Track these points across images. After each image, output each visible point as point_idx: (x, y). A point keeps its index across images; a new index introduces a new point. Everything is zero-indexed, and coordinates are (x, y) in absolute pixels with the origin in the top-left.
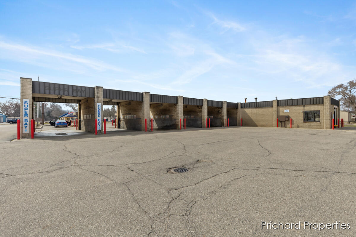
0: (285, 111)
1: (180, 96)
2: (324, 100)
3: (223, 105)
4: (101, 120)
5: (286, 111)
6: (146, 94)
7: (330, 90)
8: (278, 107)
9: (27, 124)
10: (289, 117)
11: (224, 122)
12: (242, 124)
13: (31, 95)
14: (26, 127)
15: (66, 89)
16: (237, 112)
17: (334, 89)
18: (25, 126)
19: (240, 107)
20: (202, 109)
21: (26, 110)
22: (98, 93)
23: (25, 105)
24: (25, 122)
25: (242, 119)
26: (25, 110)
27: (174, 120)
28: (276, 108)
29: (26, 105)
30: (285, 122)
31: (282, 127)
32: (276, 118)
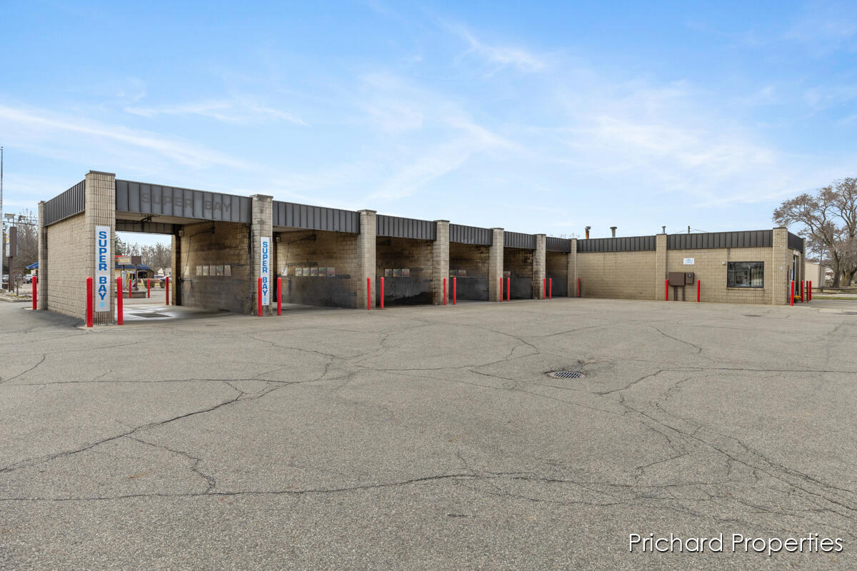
0: (685, 261)
1: (443, 221)
2: (774, 237)
3: (537, 245)
4: (268, 280)
5: (688, 261)
6: (367, 214)
7: (779, 210)
8: (670, 252)
9: (104, 287)
10: (693, 275)
11: (539, 287)
12: (580, 293)
13: (114, 216)
14: (102, 297)
15: (188, 200)
16: (568, 262)
17: (788, 206)
18: (100, 294)
19: (576, 248)
20: (491, 255)
21: (103, 254)
22: (262, 211)
23: (100, 241)
24: (101, 283)
25: (579, 280)
26: (101, 252)
27: (426, 281)
28: (664, 255)
29: (103, 241)
30: (683, 287)
31: (676, 299)
32: (664, 277)
